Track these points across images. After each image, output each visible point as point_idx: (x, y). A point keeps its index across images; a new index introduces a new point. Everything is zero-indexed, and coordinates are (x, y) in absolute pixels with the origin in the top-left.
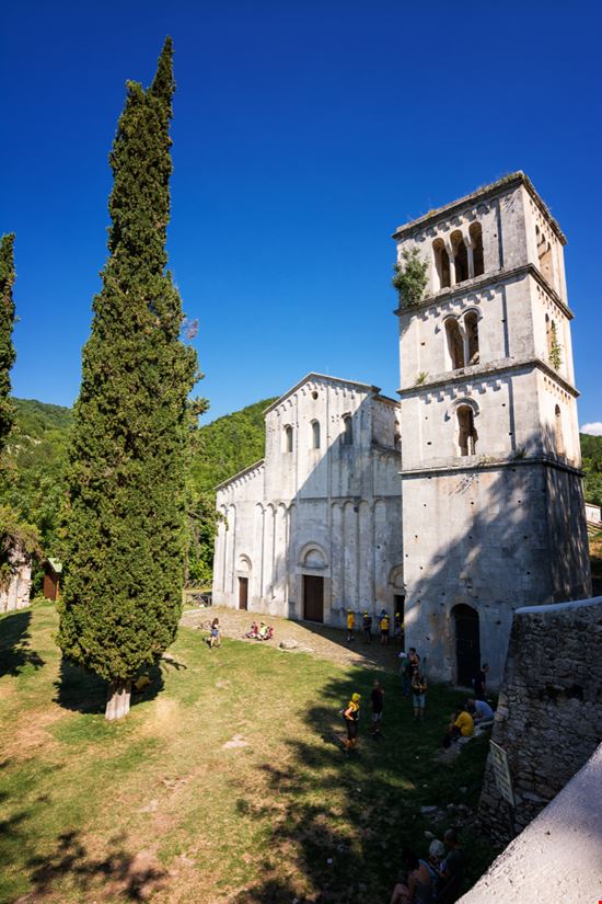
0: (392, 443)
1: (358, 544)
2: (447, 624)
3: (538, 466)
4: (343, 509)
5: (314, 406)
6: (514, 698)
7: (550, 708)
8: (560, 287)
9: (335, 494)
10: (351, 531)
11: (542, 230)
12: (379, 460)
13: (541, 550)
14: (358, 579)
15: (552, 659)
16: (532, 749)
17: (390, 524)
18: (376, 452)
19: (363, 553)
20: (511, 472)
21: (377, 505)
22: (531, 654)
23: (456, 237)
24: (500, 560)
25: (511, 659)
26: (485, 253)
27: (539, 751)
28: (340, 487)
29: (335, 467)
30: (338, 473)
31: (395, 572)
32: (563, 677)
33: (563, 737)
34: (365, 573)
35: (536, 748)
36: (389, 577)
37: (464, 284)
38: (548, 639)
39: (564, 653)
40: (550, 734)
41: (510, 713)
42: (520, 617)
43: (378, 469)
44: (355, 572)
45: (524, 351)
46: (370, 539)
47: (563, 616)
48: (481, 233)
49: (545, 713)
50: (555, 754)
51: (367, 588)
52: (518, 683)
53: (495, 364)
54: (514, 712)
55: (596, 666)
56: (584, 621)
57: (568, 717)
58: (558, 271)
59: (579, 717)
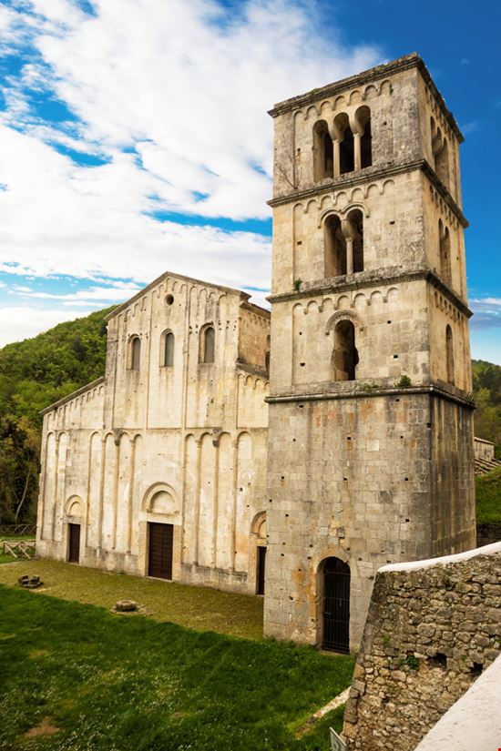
0: (262, 363)
1: (217, 485)
2: (314, 581)
3: (424, 396)
4: (200, 443)
5: (168, 313)
6: (371, 670)
7: (410, 680)
8: (456, 190)
9: (190, 424)
10: (209, 470)
11: (438, 124)
12: (246, 383)
13: (423, 494)
14: (215, 529)
15: (415, 624)
16: (388, 728)
17: (256, 462)
18: (243, 372)
19: (222, 497)
20: (394, 402)
21: (242, 438)
22: (393, 619)
23: (342, 120)
24: (378, 507)
25: (371, 626)
26: (373, 142)
27: (397, 730)
28: (197, 415)
29: (192, 389)
30: (194, 398)
31: (260, 520)
32: (425, 644)
33: (422, 713)
34: (224, 521)
35: (393, 726)
36: (253, 525)
37: (350, 175)
38: (413, 601)
39: (428, 617)
40: (408, 710)
41: (366, 687)
42: (382, 576)
43: (244, 393)
44: (213, 519)
45: (413, 260)
46: (232, 479)
47: (430, 575)
48: (370, 118)
49: (404, 687)
50: (413, 732)
51: (225, 538)
52: (377, 652)
53: (382, 273)
54: (370, 686)
55: (462, 630)
56: (453, 579)
57: (428, 689)
58: (454, 171)
59: (441, 689)
